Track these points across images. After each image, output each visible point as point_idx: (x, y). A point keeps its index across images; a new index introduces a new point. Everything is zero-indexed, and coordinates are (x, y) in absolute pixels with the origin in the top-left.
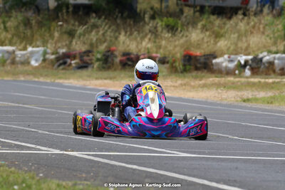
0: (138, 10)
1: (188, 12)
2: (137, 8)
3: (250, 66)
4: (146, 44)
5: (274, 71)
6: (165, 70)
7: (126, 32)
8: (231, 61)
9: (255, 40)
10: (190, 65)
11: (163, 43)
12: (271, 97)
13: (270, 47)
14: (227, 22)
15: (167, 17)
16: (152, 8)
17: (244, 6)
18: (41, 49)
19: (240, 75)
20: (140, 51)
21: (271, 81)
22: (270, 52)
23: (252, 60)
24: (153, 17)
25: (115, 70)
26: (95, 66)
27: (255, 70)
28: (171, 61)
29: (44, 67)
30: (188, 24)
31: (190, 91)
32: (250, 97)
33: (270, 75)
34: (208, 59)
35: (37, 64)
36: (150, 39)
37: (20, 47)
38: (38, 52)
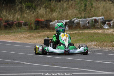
3: (68, 25)
4: (18, 16)
5: (80, 27)
6: (26, 28)
9: (70, 12)
10: (39, 26)
11: (25, 15)
15: (28, 2)
22: (78, 18)
23: (69, 22)
24: (21, 3)
25: (2, 29)
28: (29, 24)
33: (77, 29)
34: (47, 22)
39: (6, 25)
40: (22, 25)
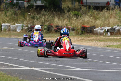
0: (62, 8)
1: (83, 8)
2: (62, 7)
3: (110, 31)
4: (66, 22)
5: (120, 34)
6: (74, 33)
7: (57, 17)
8: (102, 29)
9: (111, 20)
10: (84, 31)
11: (73, 22)
12: (119, 45)
13: (118, 23)
14: (100, 13)
16: (68, 7)
17: (107, 6)
18: (21, 24)
19: (106, 36)
20: (63, 25)
21: (119, 38)
22: (118, 26)
23: (110, 29)
24: (69, 11)
25: (53, 33)
26: (44, 32)
27: (112, 33)
28: (76, 29)
29: (22, 32)
30: (83, 13)
31: (84, 42)
32: (110, 45)
33: (118, 35)
34: (92, 28)
35: (19, 31)
36: (67, 20)
37: (12, 24)
38: (20, 26)
39: (57, 29)
40: (70, 30)
